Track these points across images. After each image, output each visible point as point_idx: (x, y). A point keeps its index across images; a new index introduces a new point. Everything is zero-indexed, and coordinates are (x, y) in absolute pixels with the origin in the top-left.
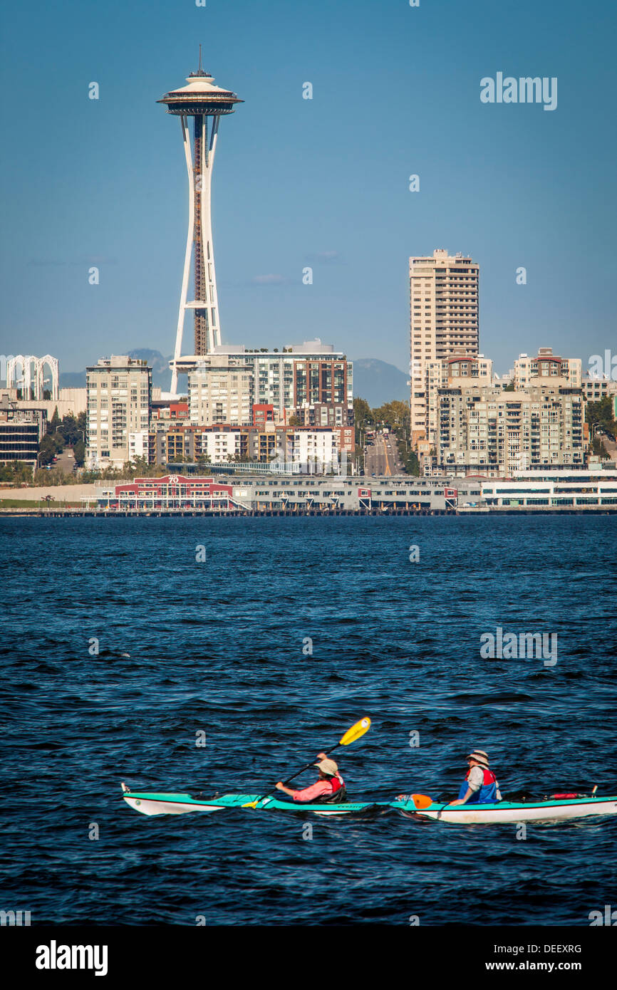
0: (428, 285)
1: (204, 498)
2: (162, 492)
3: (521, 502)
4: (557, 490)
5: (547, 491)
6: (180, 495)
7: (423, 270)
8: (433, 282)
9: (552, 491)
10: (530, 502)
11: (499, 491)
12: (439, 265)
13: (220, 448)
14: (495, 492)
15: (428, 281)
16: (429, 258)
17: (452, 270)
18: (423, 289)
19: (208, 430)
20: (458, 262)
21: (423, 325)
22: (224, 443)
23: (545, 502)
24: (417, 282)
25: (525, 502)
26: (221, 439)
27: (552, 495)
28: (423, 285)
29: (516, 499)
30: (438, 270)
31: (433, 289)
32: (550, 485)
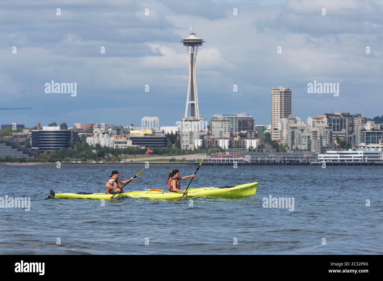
0: (277, 97)
1: (236, 159)
2: (224, 157)
3: (330, 160)
4: (340, 157)
5: (337, 157)
6: (229, 158)
7: (276, 92)
8: (279, 96)
9: (339, 157)
10: (333, 160)
11: (324, 157)
12: (281, 91)
13: (224, 144)
14: (322, 157)
15: (277, 95)
16: (277, 88)
17: (285, 92)
18: (276, 98)
19: (219, 139)
20: (286, 90)
21: (276, 108)
22: (225, 143)
23: (337, 160)
24: (275, 95)
25: (331, 160)
26: (224, 142)
27: (339, 158)
28: (276, 97)
29: (328, 160)
30: (281, 92)
31: (279, 97)
32: (338, 155)
